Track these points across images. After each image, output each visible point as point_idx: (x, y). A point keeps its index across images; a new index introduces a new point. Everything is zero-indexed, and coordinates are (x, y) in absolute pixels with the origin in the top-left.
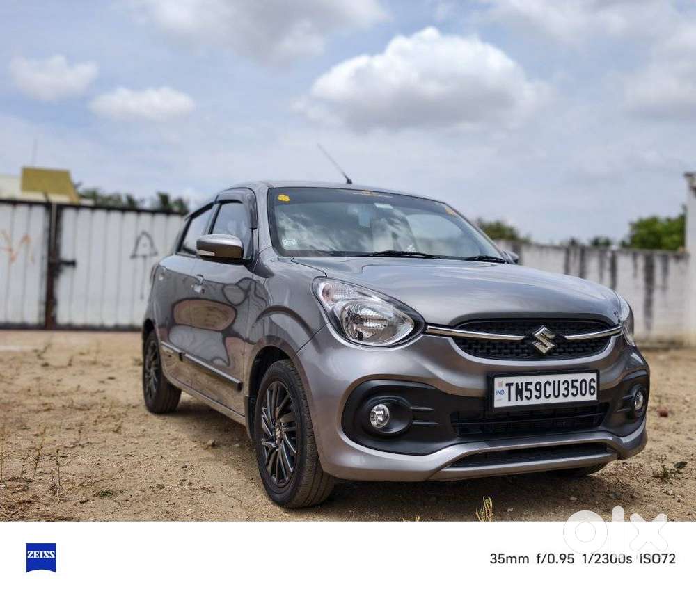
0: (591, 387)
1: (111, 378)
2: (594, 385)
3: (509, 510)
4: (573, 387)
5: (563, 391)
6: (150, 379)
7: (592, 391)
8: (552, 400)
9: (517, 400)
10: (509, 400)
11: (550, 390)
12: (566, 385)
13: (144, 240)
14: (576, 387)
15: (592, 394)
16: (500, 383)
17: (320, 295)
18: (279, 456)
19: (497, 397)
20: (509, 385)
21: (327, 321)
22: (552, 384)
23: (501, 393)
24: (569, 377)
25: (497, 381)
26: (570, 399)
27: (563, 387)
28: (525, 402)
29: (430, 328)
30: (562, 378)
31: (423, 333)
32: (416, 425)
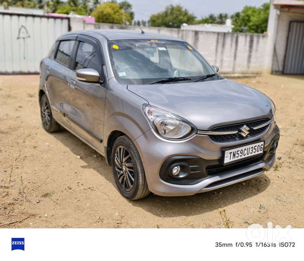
0: (261, 148)
1: (20, 107)
2: (262, 147)
3: (220, 193)
4: (255, 149)
5: (251, 151)
6: (45, 117)
7: (261, 149)
8: (246, 156)
9: (233, 158)
10: (230, 159)
11: (246, 152)
12: (252, 149)
13: (23, 30)
14: (256, 149)
15: (261, 150)
16: (227, 153)
17: (147, 113)
18: (125, 179)
19: (225, 159)
20: (231, 153)
21: (151, 127)
22: (247, 150)
23: (227, 157)
24: (253, 145)
25: (226, 152)
26: (253, 154)
27: (251, 150)
28: (236, 159)
29: (199, 132)
30: (250, 146)
31: (196, 134)
32: (192, 173)
